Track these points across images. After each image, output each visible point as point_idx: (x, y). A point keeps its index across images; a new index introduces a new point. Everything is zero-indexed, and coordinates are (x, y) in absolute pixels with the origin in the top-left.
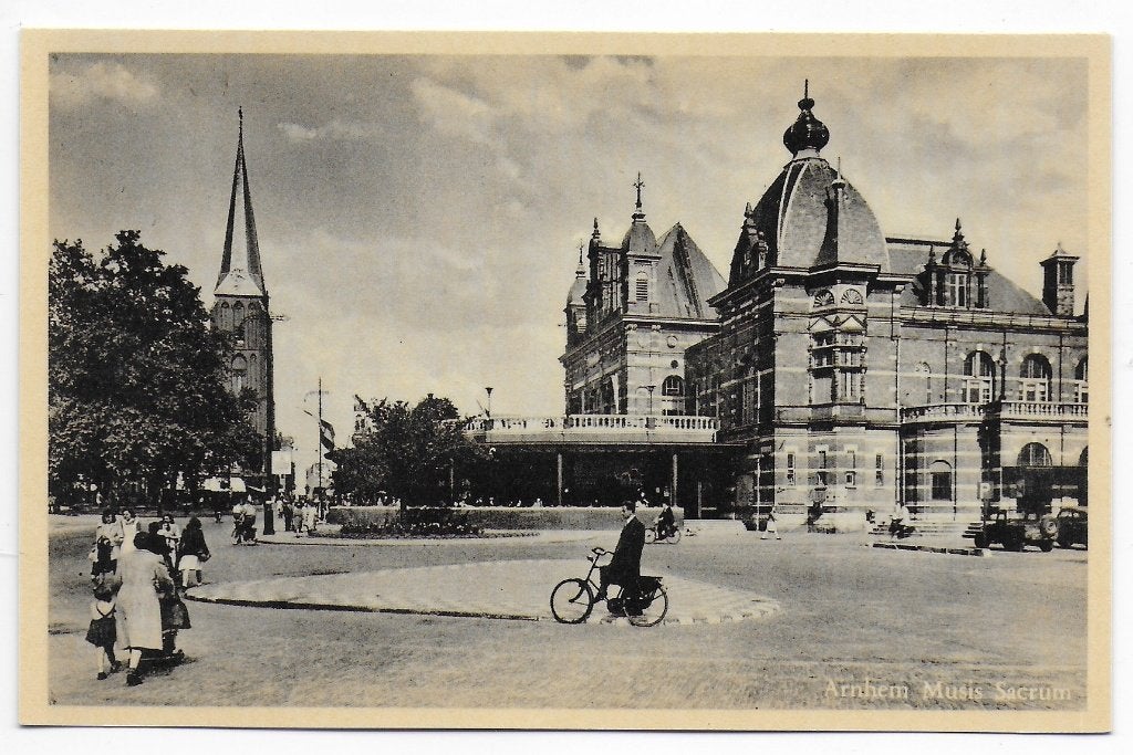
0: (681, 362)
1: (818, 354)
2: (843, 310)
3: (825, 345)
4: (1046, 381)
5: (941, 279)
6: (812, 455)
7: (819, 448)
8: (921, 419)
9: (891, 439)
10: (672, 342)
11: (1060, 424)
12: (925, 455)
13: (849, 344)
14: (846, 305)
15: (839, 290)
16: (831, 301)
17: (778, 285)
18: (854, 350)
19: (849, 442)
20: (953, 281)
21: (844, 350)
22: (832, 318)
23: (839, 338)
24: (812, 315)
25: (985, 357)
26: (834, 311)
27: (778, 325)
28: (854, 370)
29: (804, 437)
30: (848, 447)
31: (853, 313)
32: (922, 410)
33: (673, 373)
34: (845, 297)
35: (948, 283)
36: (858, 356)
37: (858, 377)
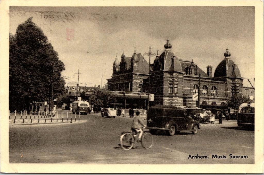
0: (142, 81)
1: (170, 84)
2: (175, 78)
3: (172, 83)
4: (207, 90)
5: (189, 70)
6: (169, 101)
7: (170, 100)
8: (187, 96)
9: (182, 99)
10: (141, 77)
11: (208, 98)
12: (188, 102)
13: (176, 83)
14: (175, 77)
15: (174, 74)
16: (173, 76)
17: (164, 73)
18: (176, 84)
19: (176, 100)
20: (192, 70)
21: (175, 84)
22: (173, 79)
23: (174, 82)
24: (170, 78)
25: (197, 85)
26: (173, 78)
27: (164, 79)
28: (176, 88)
29: (168, 98)
30: (175, 101)
31: (176, 78)
32: (187, 95)
33: (141, 83)
34: (175, 75)
35: (191, 71)
36: (177, 85)
37: (177, 89)
